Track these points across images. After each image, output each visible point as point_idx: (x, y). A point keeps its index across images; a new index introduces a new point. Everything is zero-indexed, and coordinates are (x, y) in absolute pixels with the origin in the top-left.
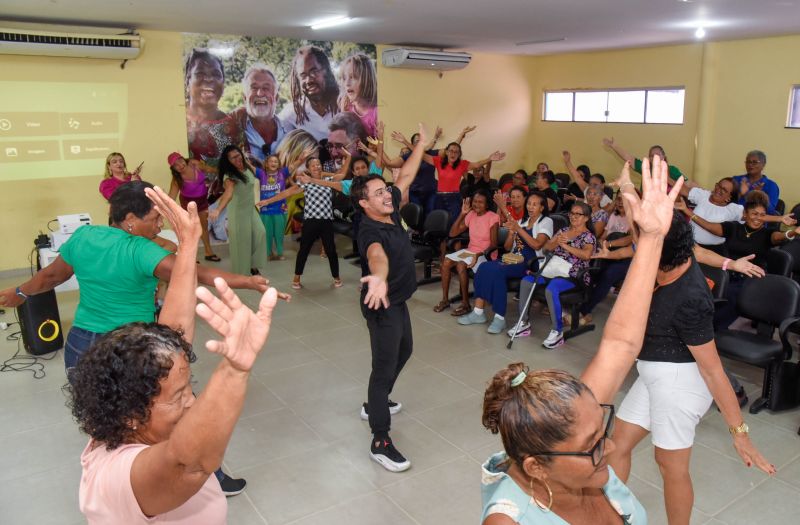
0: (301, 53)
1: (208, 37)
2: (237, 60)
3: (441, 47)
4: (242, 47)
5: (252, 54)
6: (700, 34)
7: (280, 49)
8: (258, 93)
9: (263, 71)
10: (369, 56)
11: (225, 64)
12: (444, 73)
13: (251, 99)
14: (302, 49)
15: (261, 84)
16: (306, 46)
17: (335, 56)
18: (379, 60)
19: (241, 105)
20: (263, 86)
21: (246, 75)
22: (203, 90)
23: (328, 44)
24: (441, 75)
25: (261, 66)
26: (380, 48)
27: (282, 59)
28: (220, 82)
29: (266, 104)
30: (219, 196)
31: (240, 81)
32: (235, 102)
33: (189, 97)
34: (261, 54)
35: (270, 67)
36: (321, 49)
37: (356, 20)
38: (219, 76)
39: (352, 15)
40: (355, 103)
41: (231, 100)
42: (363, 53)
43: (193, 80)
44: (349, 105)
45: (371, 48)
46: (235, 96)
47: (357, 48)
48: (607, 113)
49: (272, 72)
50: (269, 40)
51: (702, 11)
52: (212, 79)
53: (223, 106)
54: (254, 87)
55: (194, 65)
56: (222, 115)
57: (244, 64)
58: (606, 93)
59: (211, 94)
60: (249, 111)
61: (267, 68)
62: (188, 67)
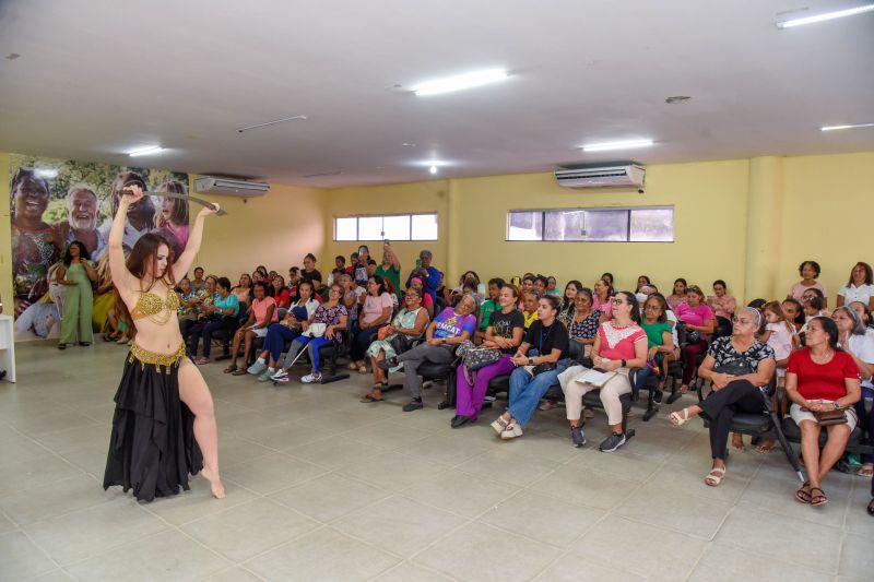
0: (121, 177)
1: (34, 159)
2: (61, 180)
3: (245, 178)
4: (66, 169)
5: (75, 175)
6: (434, 171)
7: (102, 172)
8: (81, 209)
9: (85, 190)
10: (182, 183)
11: (50, 183)
12: (249, 199)
13: (74, 214)
14: (121, 173)
15: (83, 201)
16: (126, 172)
17: (152, 183)
18: (191, 186)
19: (64, 219)
20: (84, 202)
21: (69, 192)
22: (29, 204)
23: (146, 171)
24: (245, 201)
25: (83, 185)
26: (191, 177)
27: (103, 181)
28: (44, 197)
29: (87, 218)
30: (40, 297)
31: (64, 197)
32: (59, 215)
33: (14, 209)
34: (84, 176)
35: (92, 187)
36: (139, 175)
37: (166, 150)
38: (44, 193)
39: (164, 146)
40: (169, 221)
41: (55, 214)
42: (177, 180)
43: (19, 194)
44: (164, 223)
45: (184, 176)
46: (58, 211)
47: (172, 176)
48: (383, 234)
49: (94, 191)
50: (92, 165)
51: (434, 154)
52: (37, 194)
53: (46, 218)
54: (77, 204)
55: (20, 181)
56: (45, 227)
57: (67, 184)
58: (381, 218)
59: (35, 208)
60: (71, 224)
61: (89, 188)
62: (15, 182)
